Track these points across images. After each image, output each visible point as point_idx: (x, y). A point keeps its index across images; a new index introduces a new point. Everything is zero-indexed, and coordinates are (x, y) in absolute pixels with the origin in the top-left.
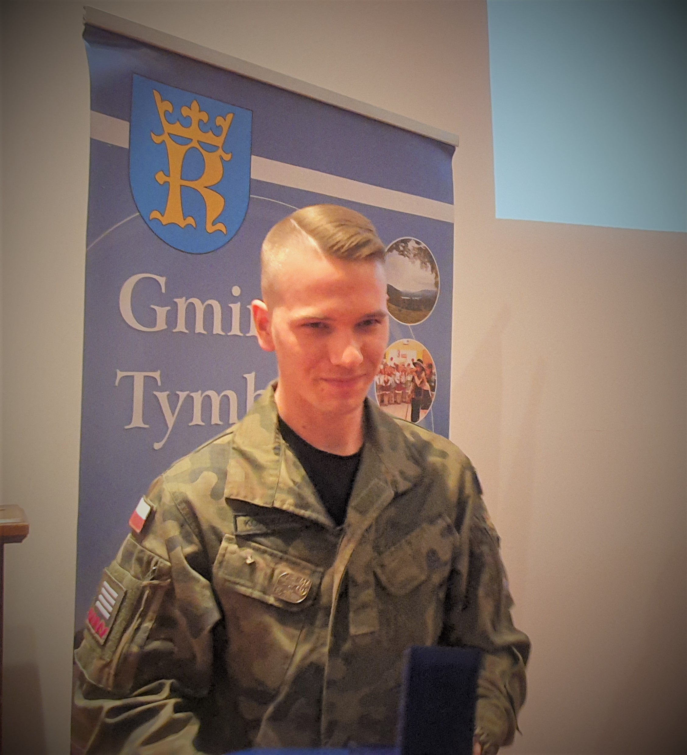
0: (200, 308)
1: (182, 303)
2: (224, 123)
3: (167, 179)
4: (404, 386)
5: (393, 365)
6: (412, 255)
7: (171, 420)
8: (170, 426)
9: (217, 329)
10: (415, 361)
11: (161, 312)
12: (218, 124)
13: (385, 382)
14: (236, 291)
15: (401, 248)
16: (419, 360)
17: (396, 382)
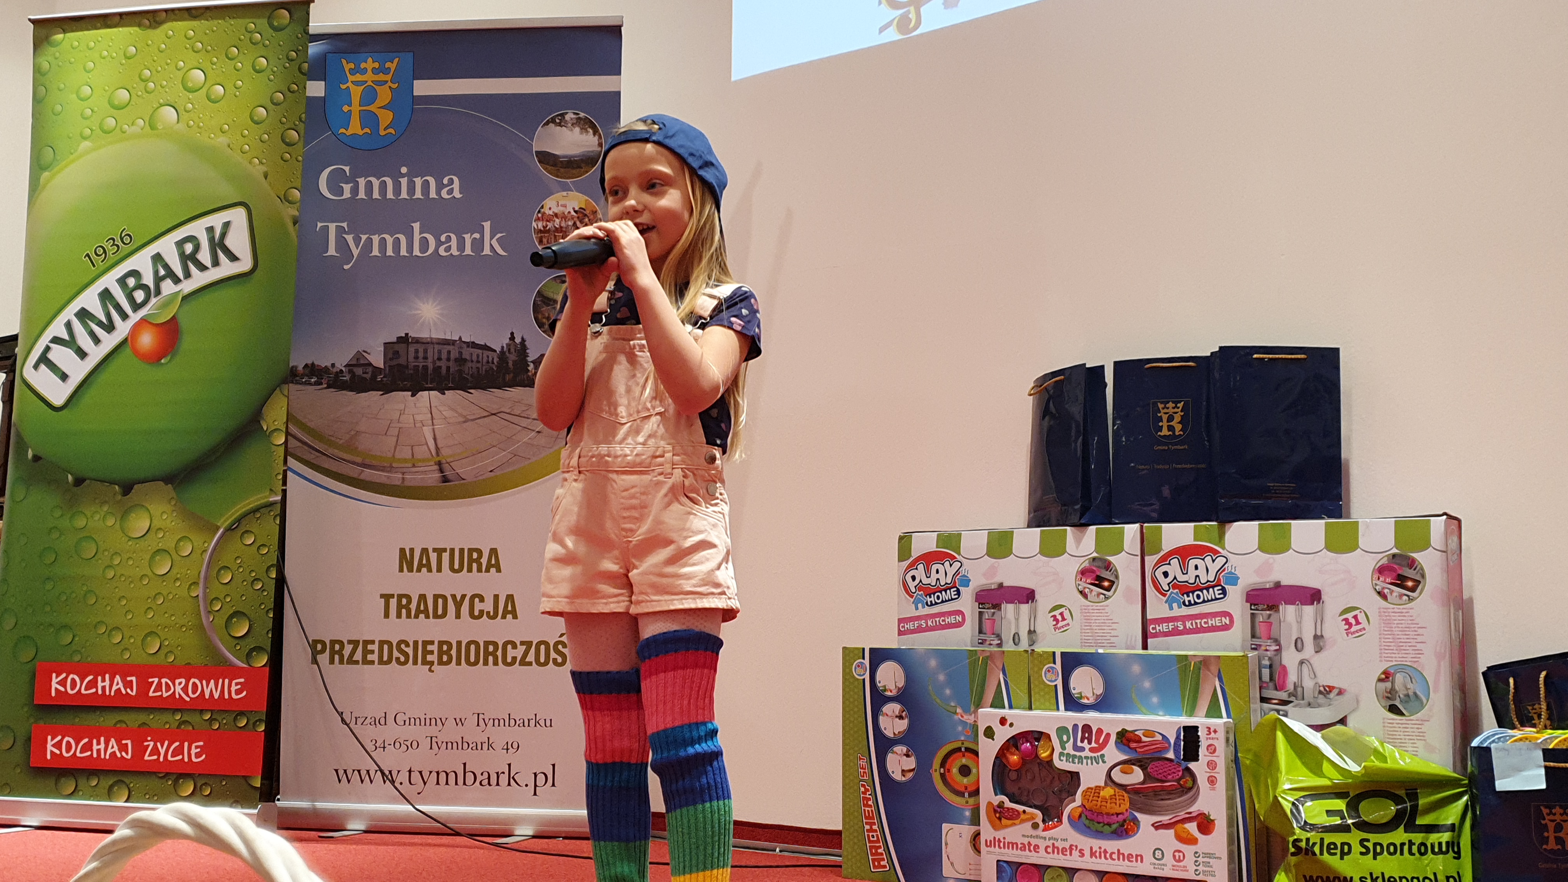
0: (376, 183)
1: (362, 182)
2: (392, 66)
3: (350, 108)
4: (564, 229)
5: (551, 213)
6: (570, 125)
7: (356, 252)
8: (355, 256)
9: (390, 195)
10: (577, 209)
11: (347, 188)
12: (386, 67)
13: (543, 227)
14: (404, 170)
15: (558, 121)
16: (580, 208)
17: (555, 227)
